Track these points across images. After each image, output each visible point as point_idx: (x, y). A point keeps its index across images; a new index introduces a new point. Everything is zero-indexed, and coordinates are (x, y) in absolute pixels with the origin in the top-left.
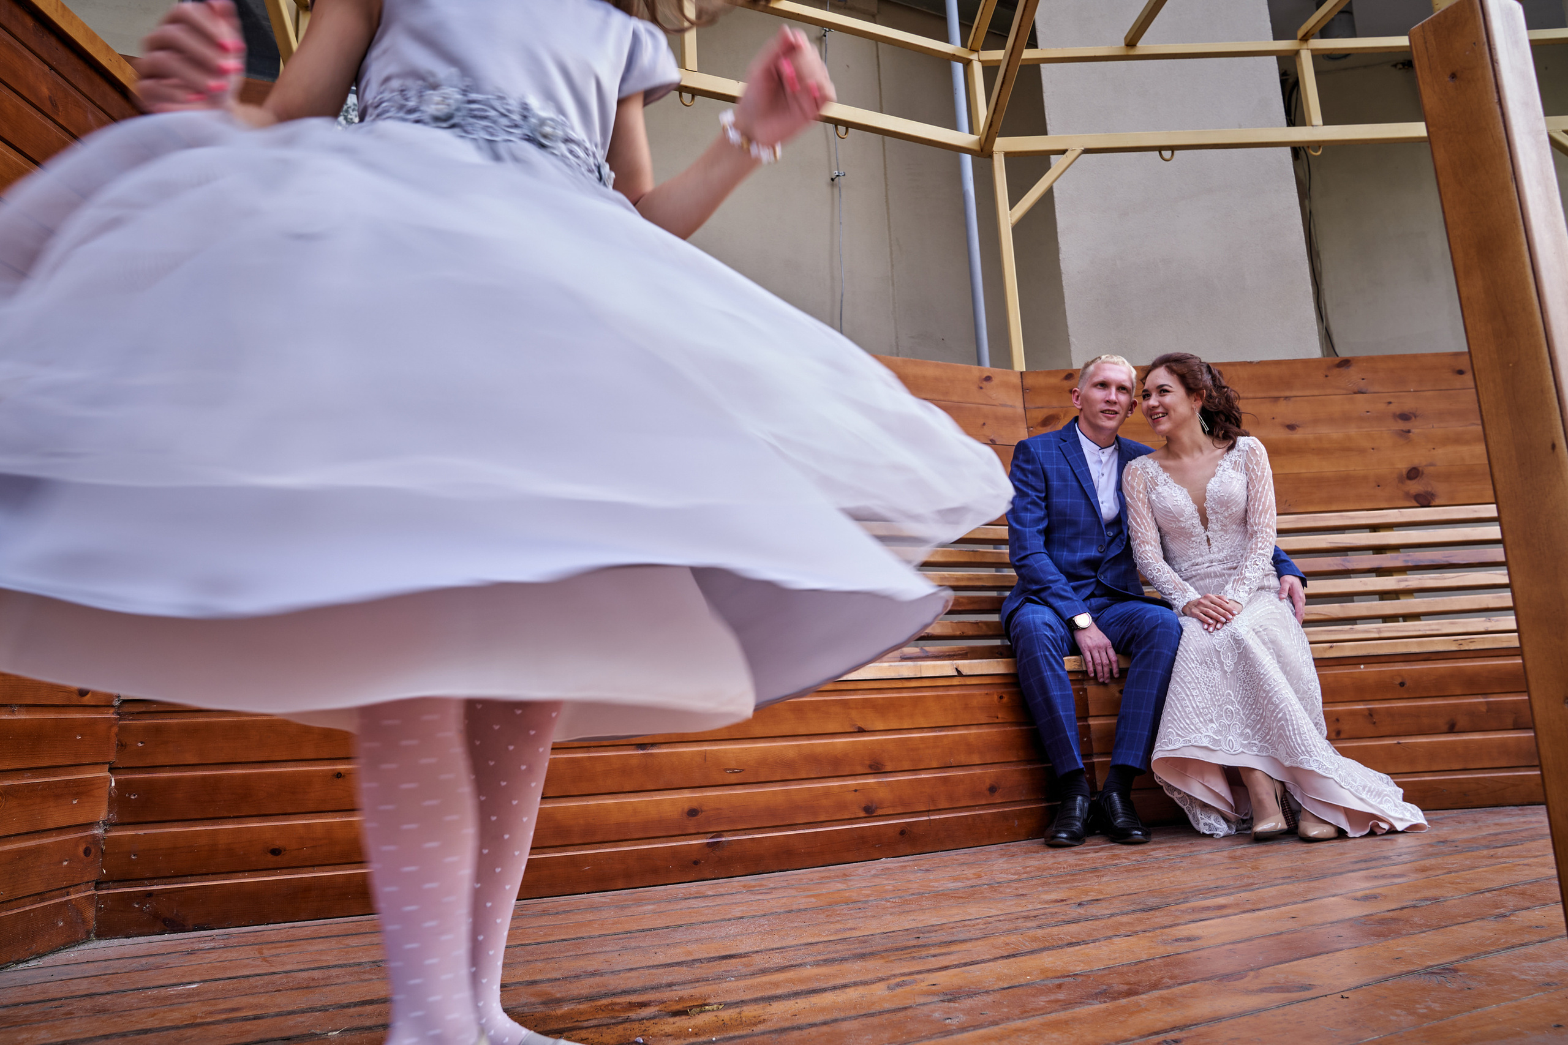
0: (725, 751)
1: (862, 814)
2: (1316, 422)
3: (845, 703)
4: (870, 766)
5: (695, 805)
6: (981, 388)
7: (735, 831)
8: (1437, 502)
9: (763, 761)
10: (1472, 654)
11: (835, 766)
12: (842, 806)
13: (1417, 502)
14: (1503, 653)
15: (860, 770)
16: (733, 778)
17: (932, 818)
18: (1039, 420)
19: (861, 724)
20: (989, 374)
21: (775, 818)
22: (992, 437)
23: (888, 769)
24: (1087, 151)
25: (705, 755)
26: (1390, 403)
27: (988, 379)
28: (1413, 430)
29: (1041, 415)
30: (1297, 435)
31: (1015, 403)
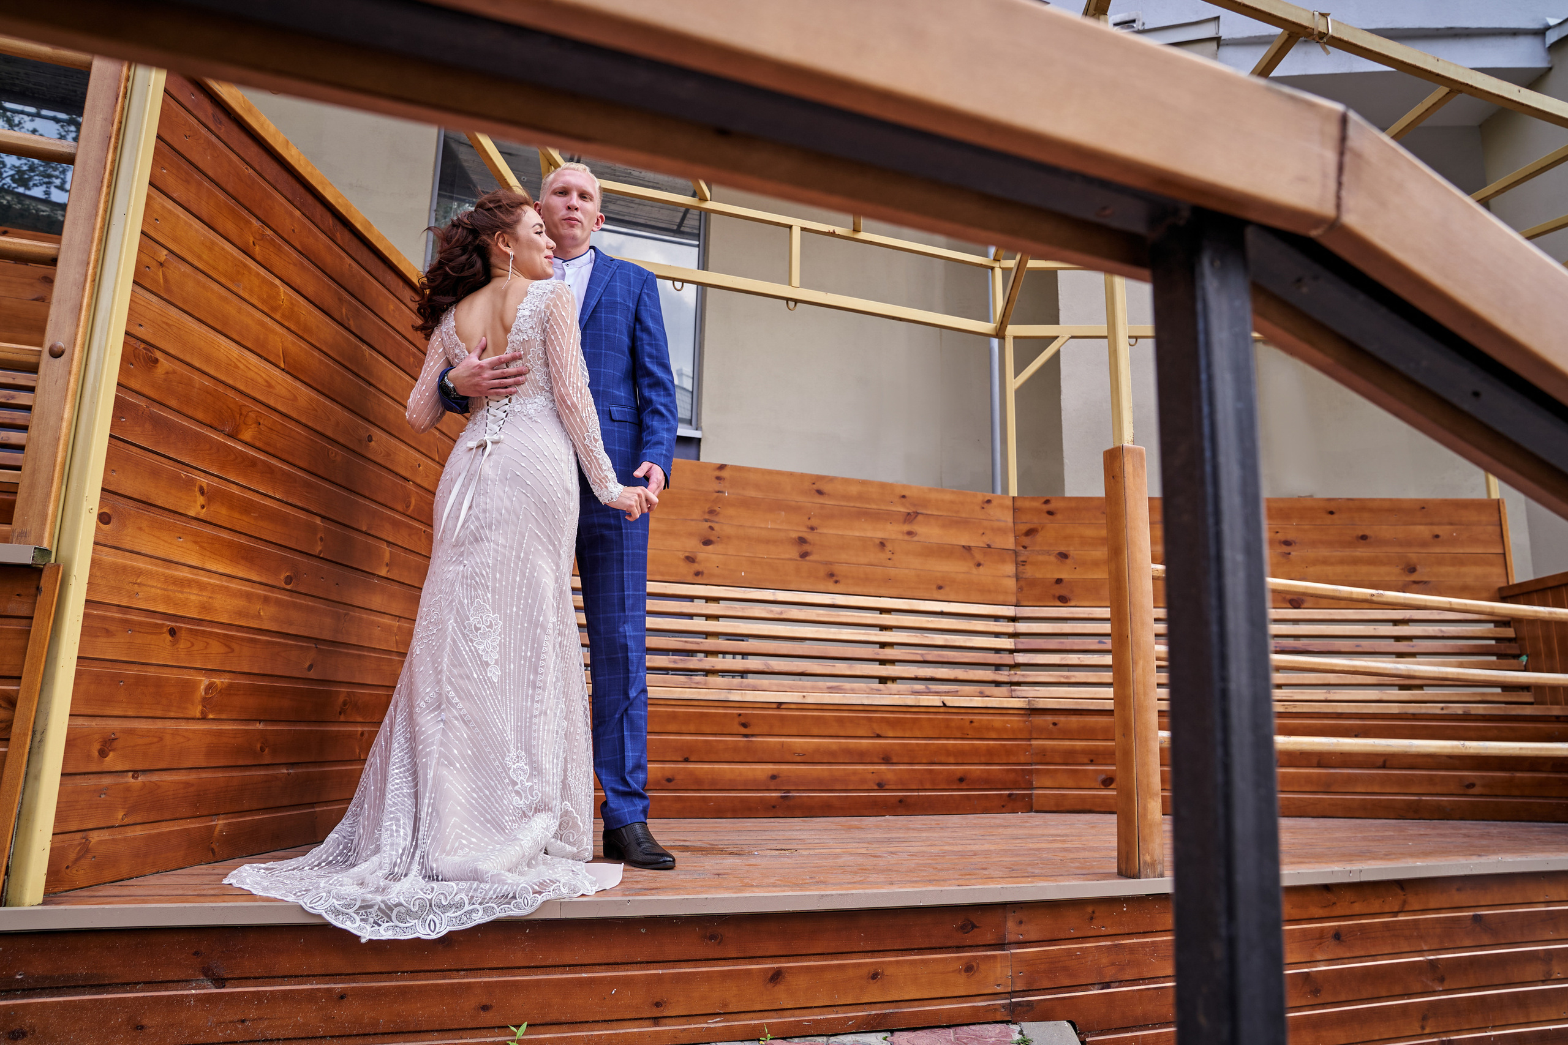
0: (795, 742)
1: (876, 788)
3: (870, 719)
4: (883, 759)
5: (775, 773)
6: (983, 508)
7: (798, 791)
8: (1305, 605)
9: (817, 750)
10: (1294, 715)
11: (861, 757)
12: (863, 781)
13: (1291, 605)
14: (1315, 715)
15: (876, 760)
16: (798, 759)
17: (920, 794)
18: (1024, 532)
19: (878, 732)
20: (989, 498)
21: (822, 785)
22: (988, 543)
23: (895, 760)
24: (1073, 337)
25: (783, 743)
26: (1277, 532)
27: (989, 501)
28: (1292, 553)
29: (1024, 528)
31: (1008, 518)
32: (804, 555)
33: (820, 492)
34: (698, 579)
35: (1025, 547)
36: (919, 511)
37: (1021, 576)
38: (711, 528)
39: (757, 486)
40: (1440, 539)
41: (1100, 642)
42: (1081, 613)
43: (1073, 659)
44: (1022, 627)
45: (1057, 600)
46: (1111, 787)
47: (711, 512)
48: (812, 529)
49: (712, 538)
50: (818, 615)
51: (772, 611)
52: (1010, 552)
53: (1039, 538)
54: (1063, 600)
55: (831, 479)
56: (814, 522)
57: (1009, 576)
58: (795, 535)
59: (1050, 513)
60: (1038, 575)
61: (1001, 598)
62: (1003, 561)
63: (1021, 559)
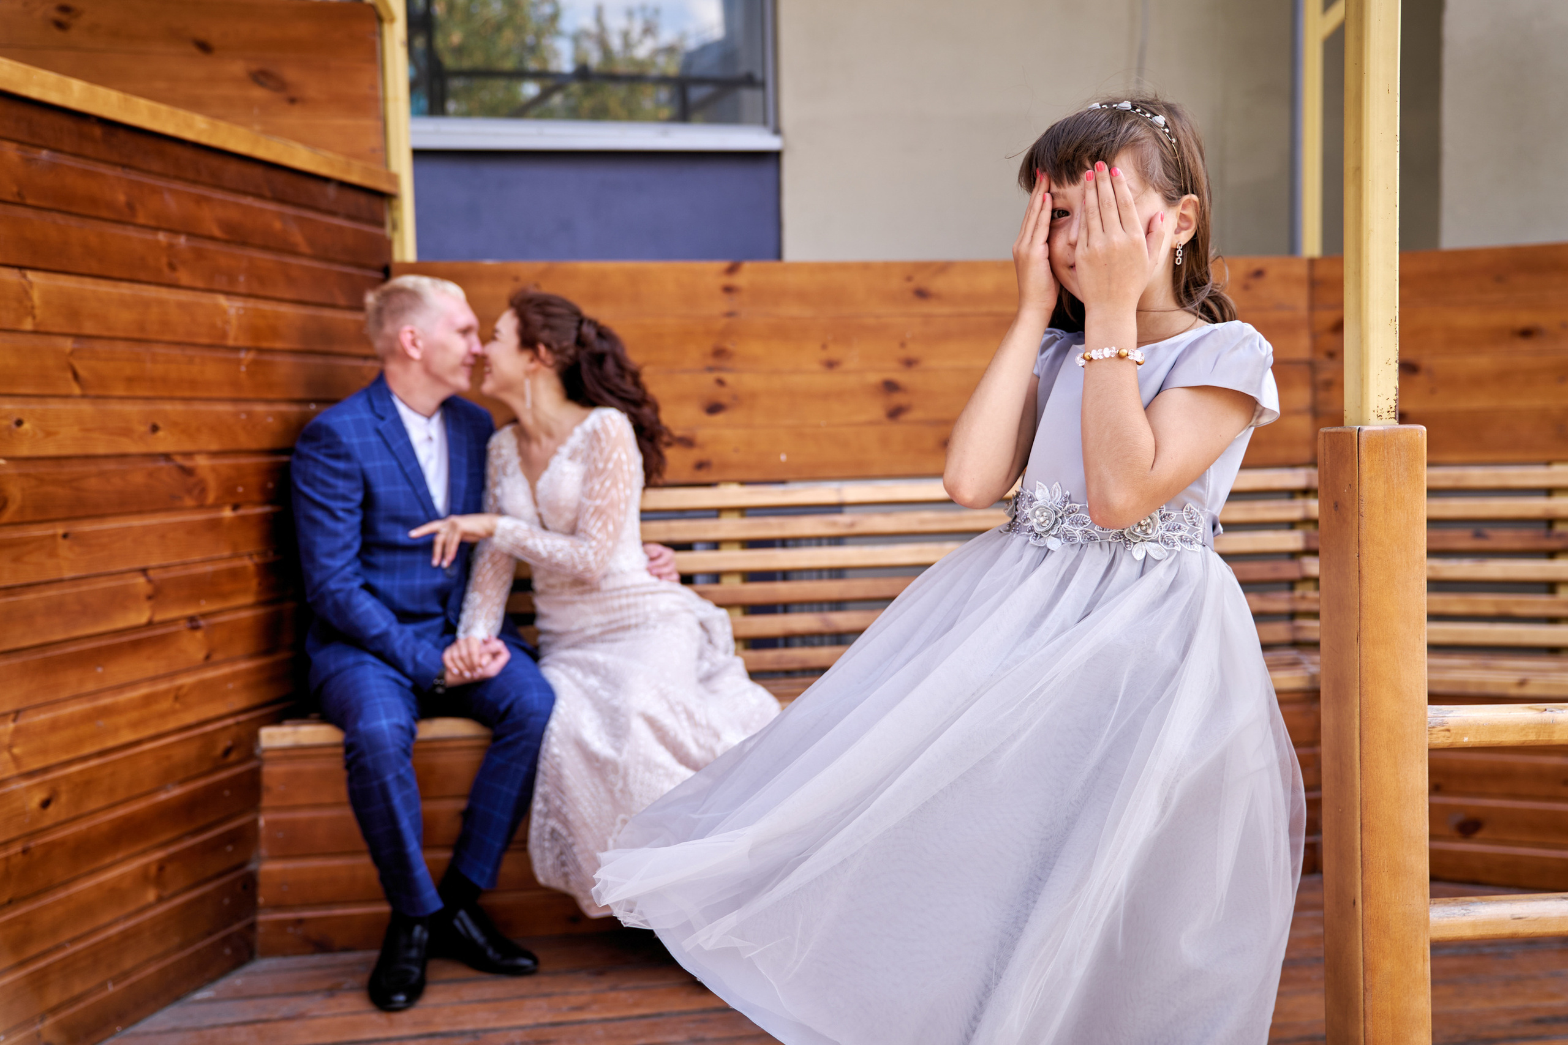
6: (1247, 287)
20: (1261, 267)
27: (1259, 274)
29: (1331, 317)
31: (1298, 301)
32: (895, 413)
33: (922, 294)
34: (703, 476)
35: (1331, 355)
38: (720, 382)
39: (802, 296)
47: (719, 353)
48: (909, 363)
49: (724, 399)
50: (922, 522)
51: (834, 524)
52: (1301, 366)
55: (943, 268)
56: (914, 350)
58: (874, 378)
61: (1281, 454)
62: (1287, 385)
63: (1324, 376)
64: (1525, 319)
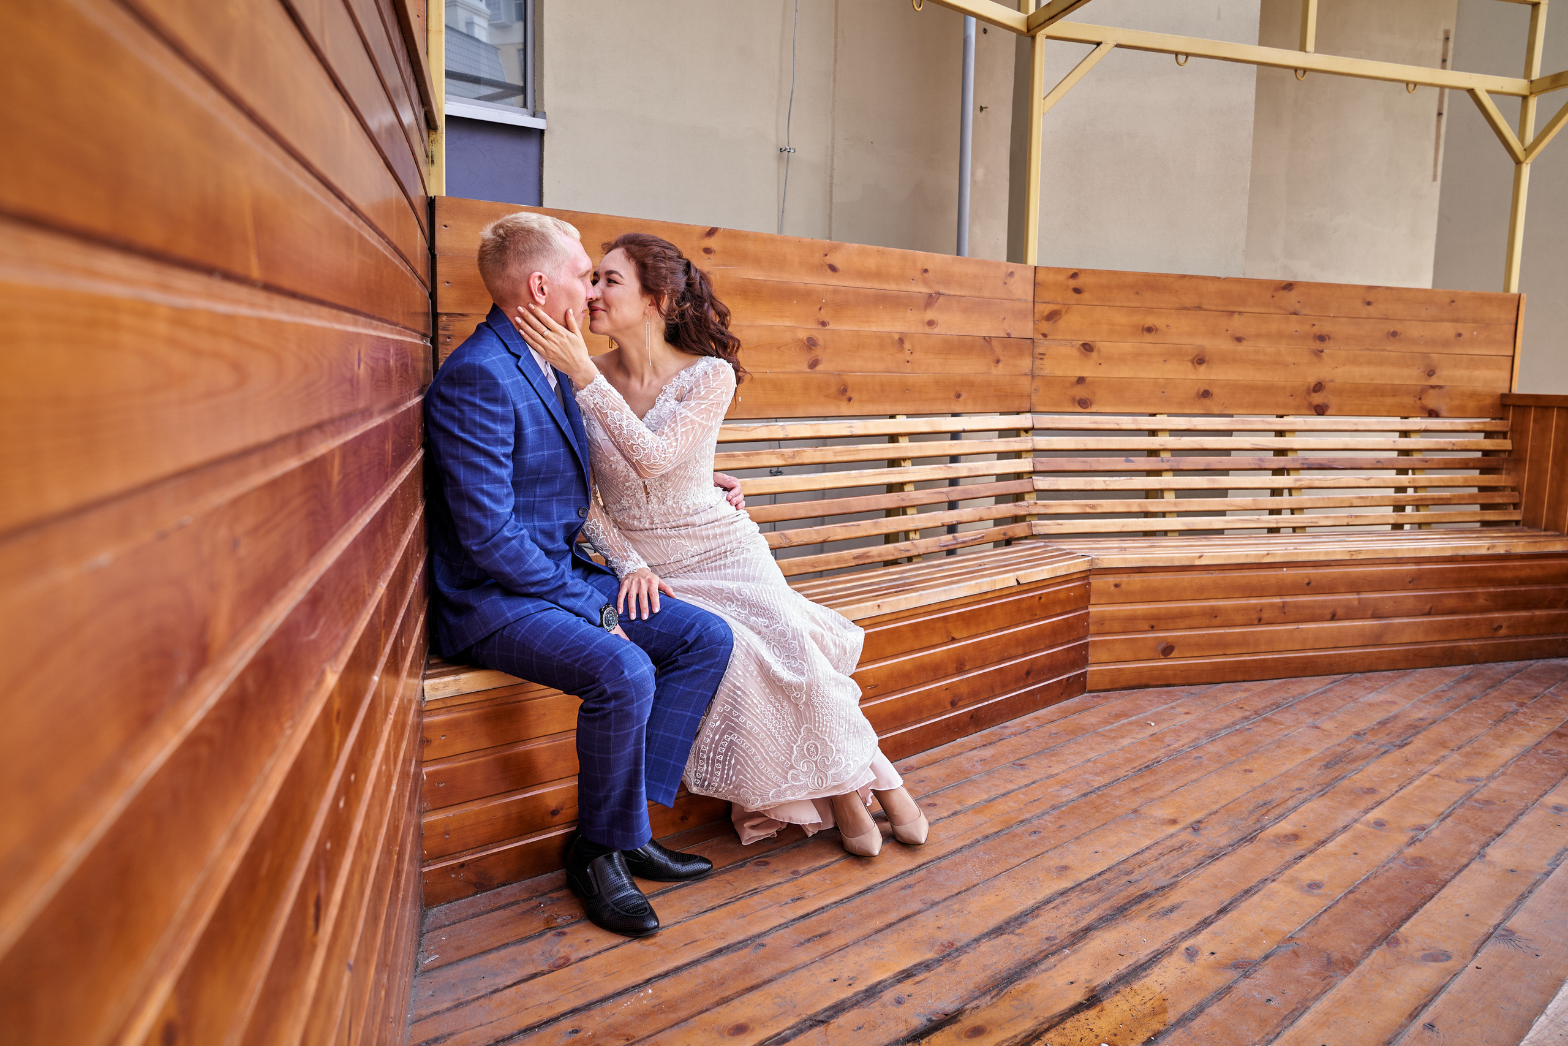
1: (951, 706)
2: (1258, 336)
3: (948, 620)
4: (957, 667)
6: (1007, 284)
8: (1329, 412)
9: (891, 676)
11: (937, 671)
12: (938, 702)
13: (1316, 412)
15: (949, 672)
18: (1046, 313)
19: (950, 634)
20: (1012, 270)
22: (1008, 331)
23: (967, 667)
24: (1118, 46)
26: (1314, 325)
27: (1011, 274)
28: (1324, 351)
29: (1048, 309)
30: (1240, 348)
31: (1027, 297)
32: (813, 364)
33: (833, 269)
35: (1045, 335)
36: (942, 291)
37: (1037, 372)
40: (1461, 338)
41: (1127, 461)
42: (1106, 423)
43: (1099, 483)
44: (1043, 442)
45: (1076, 404)
46: (1170, 656)
48: (823, 324)
51: (781, 456)
52: (1029, 342)
53: (1062, 323)
54: (1084, 404)
56: (824, 315)
57: (1026, 374)
58: (803, 335)
59: (1077, 291)
60: (1059, 373)
62: (1021, 354)
63: (1039, 350)
64: (1150, 321)
